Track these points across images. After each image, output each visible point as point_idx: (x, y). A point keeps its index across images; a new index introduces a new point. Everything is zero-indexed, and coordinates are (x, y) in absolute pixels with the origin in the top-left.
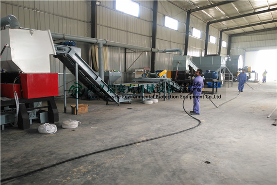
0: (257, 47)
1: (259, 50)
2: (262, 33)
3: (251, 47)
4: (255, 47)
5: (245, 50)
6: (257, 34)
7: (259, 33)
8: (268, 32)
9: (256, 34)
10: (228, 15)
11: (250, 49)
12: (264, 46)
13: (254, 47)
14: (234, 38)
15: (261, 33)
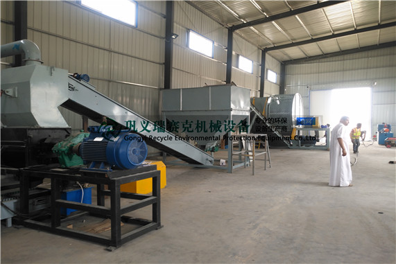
0: (329, 83)
1: (332, 89)
2: (337, 58)
3: (319, 84)
4: (326, 83)
5: (310, 88)
6: (328, 59)
7: (331, 59)
8: (346, 57)
9: (326, 60)
10: (267, 11)
11: (317, 86)
12: (340, 82)
13: (324, 83)
14: (290, 67)
15: (334, 58)
